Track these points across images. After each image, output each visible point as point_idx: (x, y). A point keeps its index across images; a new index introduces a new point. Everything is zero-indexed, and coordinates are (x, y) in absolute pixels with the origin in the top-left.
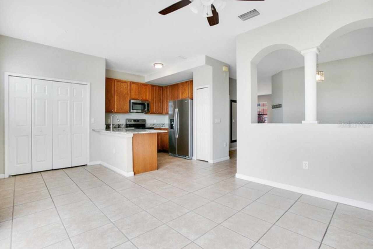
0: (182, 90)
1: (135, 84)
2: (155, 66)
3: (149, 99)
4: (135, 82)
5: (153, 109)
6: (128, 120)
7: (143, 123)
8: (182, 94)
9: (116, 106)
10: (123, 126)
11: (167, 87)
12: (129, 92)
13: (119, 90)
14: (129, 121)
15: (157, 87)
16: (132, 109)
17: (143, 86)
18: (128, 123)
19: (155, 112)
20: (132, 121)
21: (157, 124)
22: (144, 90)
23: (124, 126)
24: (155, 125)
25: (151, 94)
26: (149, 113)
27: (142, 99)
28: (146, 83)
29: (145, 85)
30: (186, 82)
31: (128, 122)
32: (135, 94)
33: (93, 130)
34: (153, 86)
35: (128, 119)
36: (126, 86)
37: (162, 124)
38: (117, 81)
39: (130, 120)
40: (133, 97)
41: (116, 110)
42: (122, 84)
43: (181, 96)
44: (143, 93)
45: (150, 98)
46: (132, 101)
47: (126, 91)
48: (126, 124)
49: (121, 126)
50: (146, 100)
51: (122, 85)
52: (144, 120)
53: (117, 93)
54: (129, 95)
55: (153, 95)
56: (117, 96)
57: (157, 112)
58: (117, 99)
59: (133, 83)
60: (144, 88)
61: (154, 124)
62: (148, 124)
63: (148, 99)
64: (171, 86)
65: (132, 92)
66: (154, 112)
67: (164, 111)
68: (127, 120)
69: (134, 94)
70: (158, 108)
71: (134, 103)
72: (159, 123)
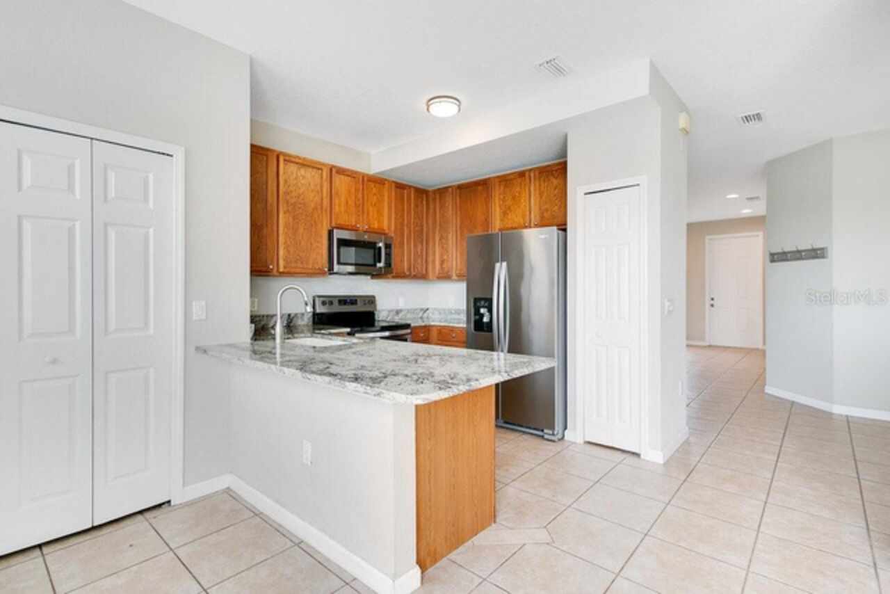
0: (504, 200)
1: (348, 176)
2: (431, 107)
3: (389, 229)
4: (348, 170)
5: (402, 261)
6: (322, 299)
7: (367, 308)
8: (505, 214)
9: (281, 252)
10: (303, 320)
11: (442, 192)
12: (326, 202)
13: (294, 194)
14: (324, 303)
15: (412, 189)
16: (339, 263)
17: (372, 185)
18: (320, 309)
19: (408, 273)
20: (336, 302)
21: (408, 311)
22: (375, 199)
23: (306, 320)
24: (400, 315)
25: (396, 214)
26: (389, 276)
27: (370, 227)
28: (379, 176)
29: (378, 181)
30: (522, 174)
31: (322, 307)
32: (346, 211)
33: (197, 348)
34: (400, 187)
35: (319, 297)
36: (318, 180)
37: (422, 310)
38: (285, 160)
39: (328, 300)
40: (341, 221)
41: (282, 263)
42: (302, 171)
43: (502, 220)
44: (371, 209)
45: (393, 228)
46: (337, 234)
47: (317, 199)
48: (315, 315)
49: (295, 319)
50: (381, 233)
51: (304, 177)
52: (371, 300)
53: (287, 202)
54: (326, 211)
55: (402, 216)
56: (285, 213)
57: (413, 273)
58: (286, 226)
59: (341, 171)
60: (374, 190)
61: (398, 312)
62: (383, 310)
63: (387, 231)
64: (460, 187)
65: (336, 201)
66: (404, 273)
67: (434, 268)
68: (317, 299)
69: (343, 209)
70: (415, 260)
71: (343, 243)
72: (411, 306)
